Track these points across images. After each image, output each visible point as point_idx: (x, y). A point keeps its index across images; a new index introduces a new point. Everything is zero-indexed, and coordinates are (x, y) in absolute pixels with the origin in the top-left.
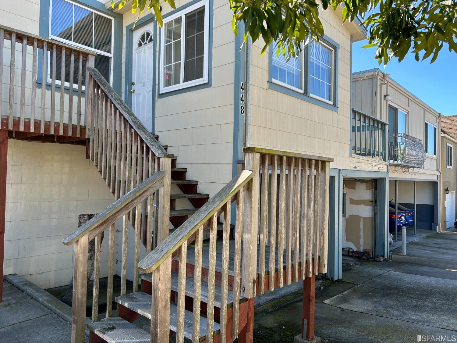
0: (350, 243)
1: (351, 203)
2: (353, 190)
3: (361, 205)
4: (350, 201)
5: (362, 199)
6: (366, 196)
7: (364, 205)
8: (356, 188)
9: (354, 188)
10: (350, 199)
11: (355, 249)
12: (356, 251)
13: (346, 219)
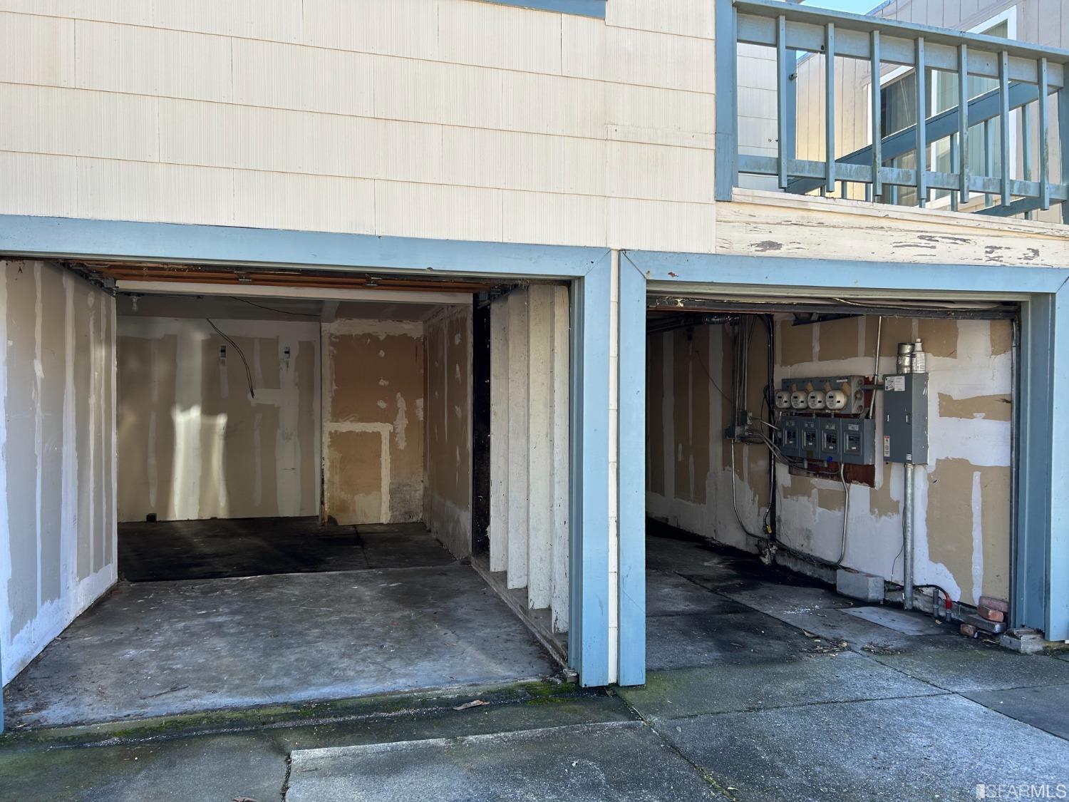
0: (941, 567)
1: (942, 414)
2: (948, 361)
3: (972, 417)
4: (941, 406)
5: (979, 394)
6: (993, 379)
7: (984, 418)
8: (959, 351)
9: (952, 353)
10: (941, 396)
11: (956, 595)
12: (959, 603)
13: (929, 475)
